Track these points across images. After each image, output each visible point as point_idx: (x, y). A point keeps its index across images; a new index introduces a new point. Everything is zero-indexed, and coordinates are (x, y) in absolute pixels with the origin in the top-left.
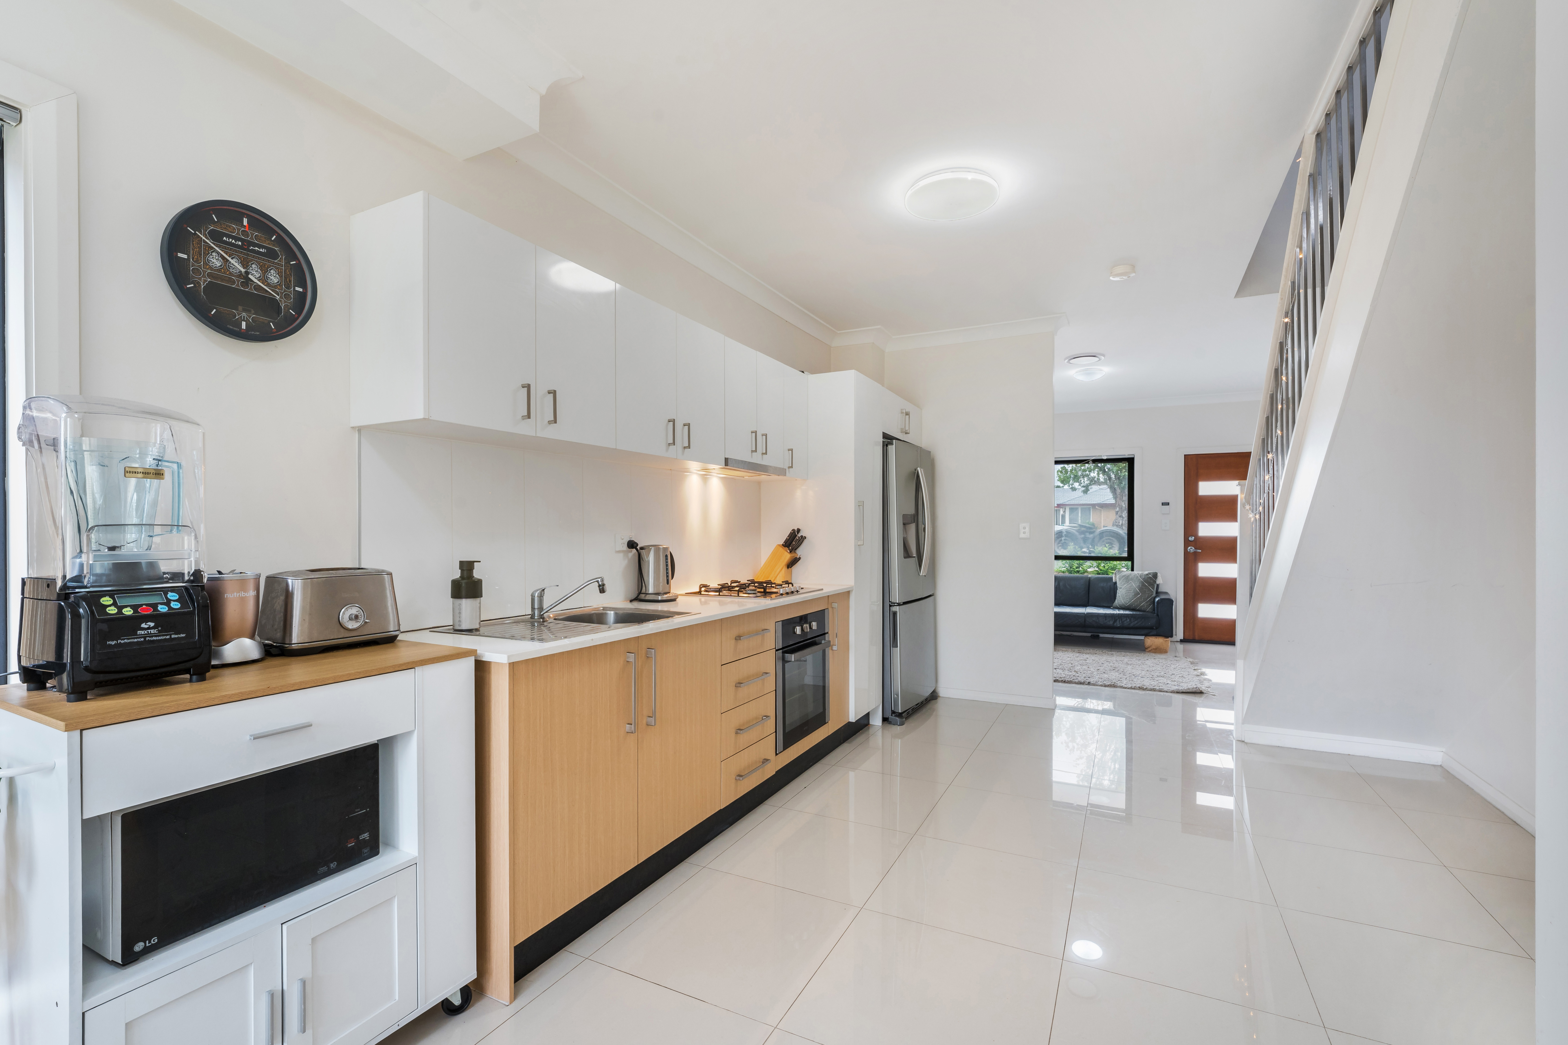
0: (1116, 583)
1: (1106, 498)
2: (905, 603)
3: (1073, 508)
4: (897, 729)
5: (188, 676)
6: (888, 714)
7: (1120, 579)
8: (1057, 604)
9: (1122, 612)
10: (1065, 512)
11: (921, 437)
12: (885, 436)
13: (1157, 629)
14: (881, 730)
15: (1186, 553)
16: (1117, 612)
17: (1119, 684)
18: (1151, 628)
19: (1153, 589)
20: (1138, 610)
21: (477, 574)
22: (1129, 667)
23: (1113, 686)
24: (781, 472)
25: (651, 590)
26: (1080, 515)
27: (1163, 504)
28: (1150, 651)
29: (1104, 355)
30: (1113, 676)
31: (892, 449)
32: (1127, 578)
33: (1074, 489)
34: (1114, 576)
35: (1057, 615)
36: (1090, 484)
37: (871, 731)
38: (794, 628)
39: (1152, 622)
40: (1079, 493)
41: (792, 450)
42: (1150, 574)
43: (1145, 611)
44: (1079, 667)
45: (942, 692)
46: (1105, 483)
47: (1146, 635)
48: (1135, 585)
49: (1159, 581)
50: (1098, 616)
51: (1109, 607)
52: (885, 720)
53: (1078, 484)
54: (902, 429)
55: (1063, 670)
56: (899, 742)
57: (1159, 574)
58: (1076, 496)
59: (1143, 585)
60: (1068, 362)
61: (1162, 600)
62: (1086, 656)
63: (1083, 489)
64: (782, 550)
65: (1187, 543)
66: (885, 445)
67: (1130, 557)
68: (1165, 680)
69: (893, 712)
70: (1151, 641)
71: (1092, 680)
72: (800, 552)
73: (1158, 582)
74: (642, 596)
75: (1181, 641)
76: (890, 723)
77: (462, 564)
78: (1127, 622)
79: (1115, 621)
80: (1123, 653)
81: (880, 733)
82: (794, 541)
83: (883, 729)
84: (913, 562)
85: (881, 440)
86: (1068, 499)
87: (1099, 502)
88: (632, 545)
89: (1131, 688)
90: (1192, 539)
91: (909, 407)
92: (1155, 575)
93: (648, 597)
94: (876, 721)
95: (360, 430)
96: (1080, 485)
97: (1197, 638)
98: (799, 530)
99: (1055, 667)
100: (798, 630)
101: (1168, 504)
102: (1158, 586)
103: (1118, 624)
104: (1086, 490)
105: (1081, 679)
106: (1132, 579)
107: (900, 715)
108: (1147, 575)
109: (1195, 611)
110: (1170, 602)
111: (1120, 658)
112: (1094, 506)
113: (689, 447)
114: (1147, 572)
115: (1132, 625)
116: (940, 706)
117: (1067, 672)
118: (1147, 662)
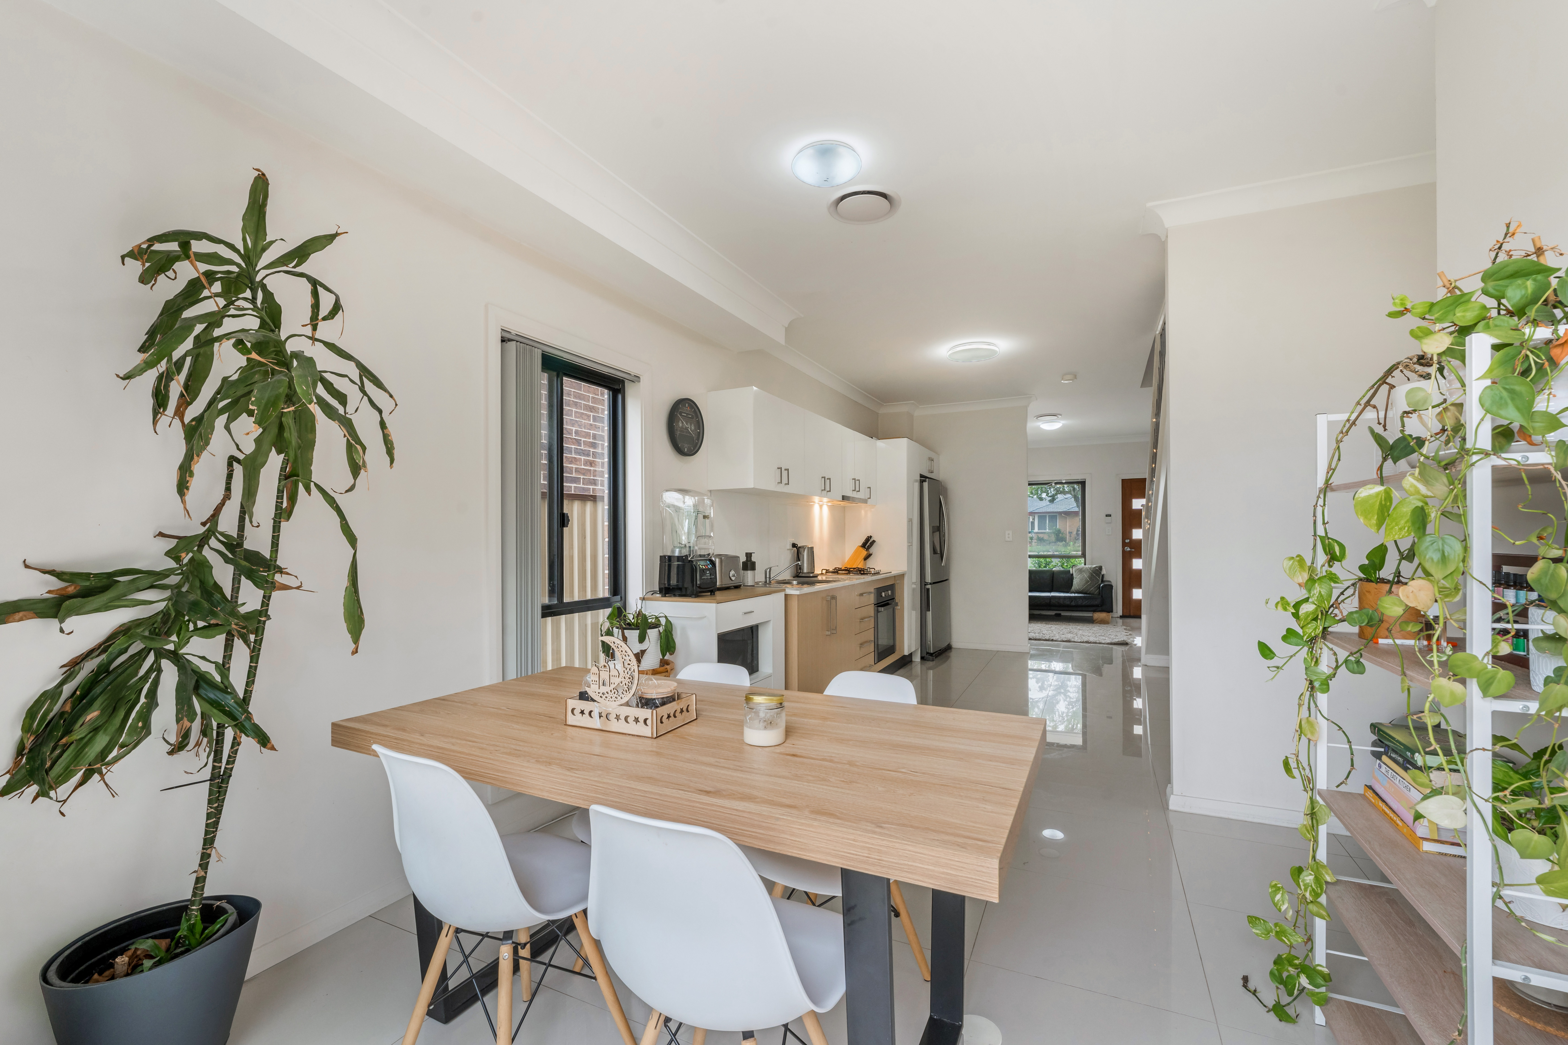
0: (1072, 574)
1: (1071, 507)
2: (934, 583)
3: (1042, 516)
4: (930, 664)
5: (709, 594)
6: (924, 655)
7: (1075, 572)
8: (1030, 591)
9: (1076, 595)
10: (1034, 519)
11: (941, 474)
12: (922, 476)
13: (1101, 606)
14: (920, 664)
15: (1124, 552)
16: (1073, 595)
17: (1073, 640)
18: (1097, 606)
19: (1099, 578)
20: (1089, 594)
21: (753, 559)
22: (1081, 631)
23: (1069, 641)
24: (865, 501)
25: (805, 571)
26: (1047, 522)
27: (1107, 516)
28: (1096, 623)
29: (1061, 415)
30: (1069, 636)
31: (926, 485)
32: (1081, 571)
33: (1041, 499)
34: (1071, 569)
35: (1030, 597)
36: (1056, 494)
37: (913, 664)
38: (881, 593)
39: (1097, 602)
40: (1046, 503)
41: (870, 488)
42: (1096, 567)
43: (1093, 594)
44: (1046, 632)
45: (955, 644)
46: (1069, 492)
47: (1094, 611)
48: (1086, 575)
49: (1104, 572)
50: (1059, 597)
51: (1067, 592)
52: (922, 658)
53: (1045, 494)
54: (929, 470)
55: (1035, 633)
56: (931, 672)
57: (1103, 567)
58: (1044, 505)
59: (1092, 574)
60: (1037, 418)
61: (1105, 586)
62: (1050, 626)
63: (1050, 498)
64: (861, 549)
65: (1124, 544)
66: (922, 482)
67: (1084, 555)
68: (1104, 638)
69: (928, 653)
70: (1098, 615)
71: (1054, 639)
72: (871, 550)
73: (1102, 573)
74: (801, 575)
75: (1121, 617)
76: (925, 660)
77: (747, 554)
78: (1080, 602)
79: (1072, 601)
80: (1077, 624)
81: (919, 666)
82: (868, 544)
83: (921, 664)
84: (938, 556)
85: (918, 478)
86: (1037, 508)
87: (1065, 510)
88: (794, 545)
89: (1081, 642)
90: (1127, 541)
91: (933, 455)
92: (1100, 568)
93: (803, 575)
94: (917, 658)
95: (711, 491)
96: (1047, 495)
97: (1132, 614)
98: (871, 537)
99: (1029, 631)
100: (883, 594)
101: (1110, 516)
102: (1103, 576)
103: (1073, 604)
104: (1053, 500)
105: (1047, 638)
106: (1084, 571)
107: (931, 654)
108: (1095, 567)
109: (1130, 594)
110: (1110, 587)
111: (1074, 627)
112: (1060, 513)
113: (830, 491)
114: (1094, 566)
115: (1084, 603)
116: (953, 654)
117: (1037, 635)
118: (1094, 629)
